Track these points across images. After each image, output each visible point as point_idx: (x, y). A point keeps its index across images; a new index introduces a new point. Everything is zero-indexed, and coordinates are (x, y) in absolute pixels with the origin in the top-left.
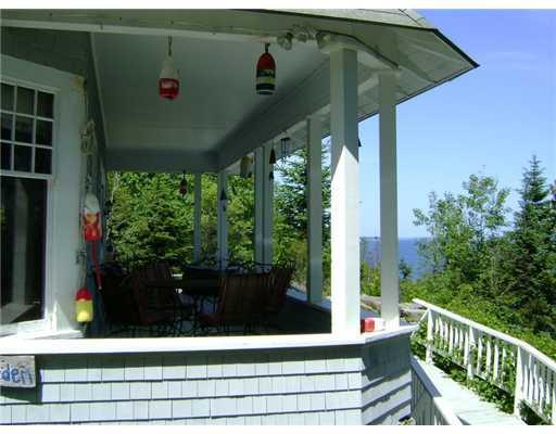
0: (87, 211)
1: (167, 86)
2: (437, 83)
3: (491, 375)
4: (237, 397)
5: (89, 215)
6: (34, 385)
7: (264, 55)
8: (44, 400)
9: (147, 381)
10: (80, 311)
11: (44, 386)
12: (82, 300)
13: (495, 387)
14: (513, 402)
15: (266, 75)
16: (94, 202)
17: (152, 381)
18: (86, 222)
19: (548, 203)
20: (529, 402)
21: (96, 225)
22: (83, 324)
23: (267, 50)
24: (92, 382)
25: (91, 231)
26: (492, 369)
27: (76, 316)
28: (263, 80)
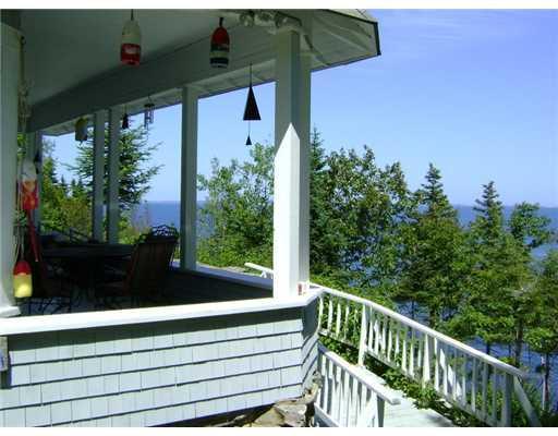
0: (25, 178)
1: (130, 52)
2: (330, 65)
3: (333, 331)
4: (200, 363)
5: (27, 183)
6: (6, 368)
7: (218, 29)
8: (13, 384)
9: (117, 354)
10: (19, 285)
11: (13, 369)
12: (22, 274)
13: (337, 342)
14: (357, 354)
15: (222, 49)
16: (31, 169)
17: (121, 354)
18: (24, 190)
19: (324, 173)
20: (375, 353)
21: (34, 193)
22: (22, 299)
23: (221, 23)
24: (64, 360)
25: (29, 199)
26: (334, 326)
27: (14, 291)
28: (218, 54)
